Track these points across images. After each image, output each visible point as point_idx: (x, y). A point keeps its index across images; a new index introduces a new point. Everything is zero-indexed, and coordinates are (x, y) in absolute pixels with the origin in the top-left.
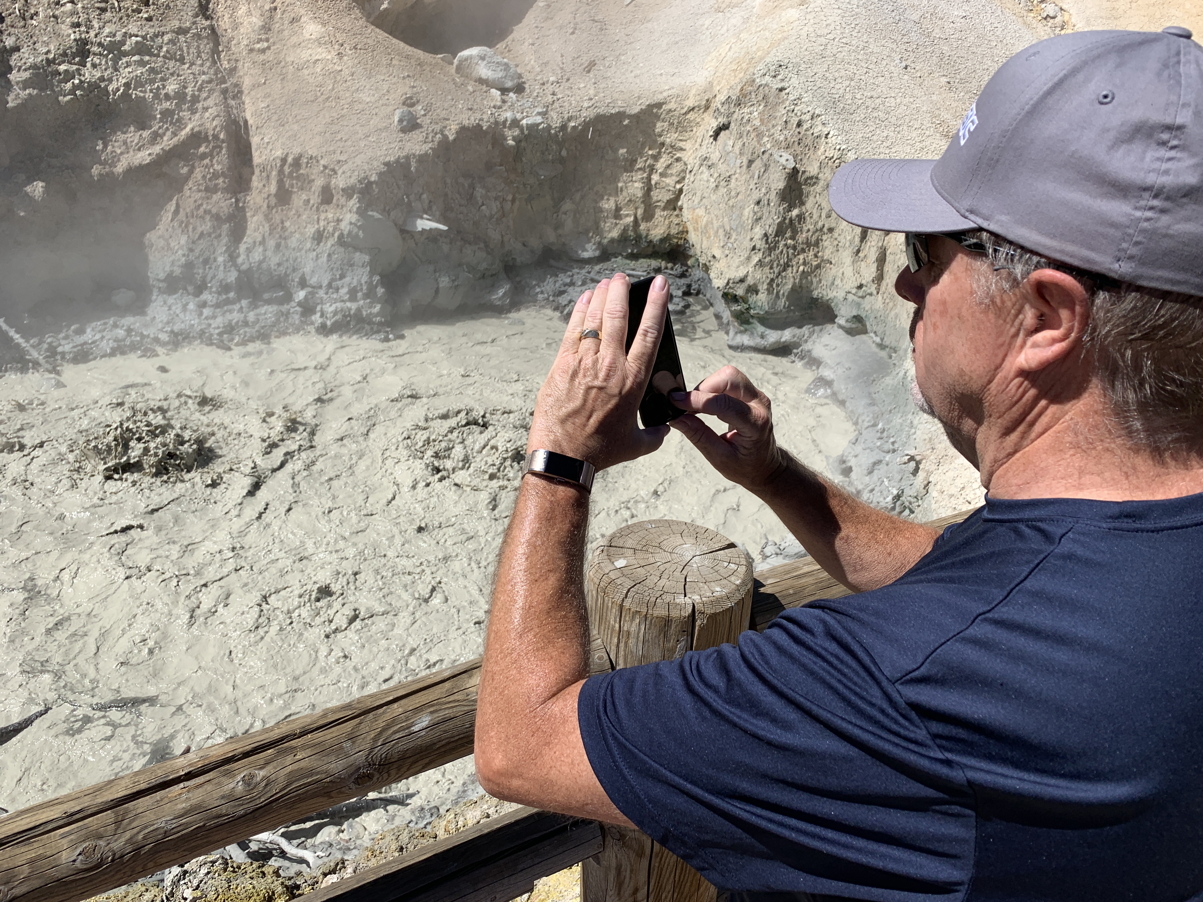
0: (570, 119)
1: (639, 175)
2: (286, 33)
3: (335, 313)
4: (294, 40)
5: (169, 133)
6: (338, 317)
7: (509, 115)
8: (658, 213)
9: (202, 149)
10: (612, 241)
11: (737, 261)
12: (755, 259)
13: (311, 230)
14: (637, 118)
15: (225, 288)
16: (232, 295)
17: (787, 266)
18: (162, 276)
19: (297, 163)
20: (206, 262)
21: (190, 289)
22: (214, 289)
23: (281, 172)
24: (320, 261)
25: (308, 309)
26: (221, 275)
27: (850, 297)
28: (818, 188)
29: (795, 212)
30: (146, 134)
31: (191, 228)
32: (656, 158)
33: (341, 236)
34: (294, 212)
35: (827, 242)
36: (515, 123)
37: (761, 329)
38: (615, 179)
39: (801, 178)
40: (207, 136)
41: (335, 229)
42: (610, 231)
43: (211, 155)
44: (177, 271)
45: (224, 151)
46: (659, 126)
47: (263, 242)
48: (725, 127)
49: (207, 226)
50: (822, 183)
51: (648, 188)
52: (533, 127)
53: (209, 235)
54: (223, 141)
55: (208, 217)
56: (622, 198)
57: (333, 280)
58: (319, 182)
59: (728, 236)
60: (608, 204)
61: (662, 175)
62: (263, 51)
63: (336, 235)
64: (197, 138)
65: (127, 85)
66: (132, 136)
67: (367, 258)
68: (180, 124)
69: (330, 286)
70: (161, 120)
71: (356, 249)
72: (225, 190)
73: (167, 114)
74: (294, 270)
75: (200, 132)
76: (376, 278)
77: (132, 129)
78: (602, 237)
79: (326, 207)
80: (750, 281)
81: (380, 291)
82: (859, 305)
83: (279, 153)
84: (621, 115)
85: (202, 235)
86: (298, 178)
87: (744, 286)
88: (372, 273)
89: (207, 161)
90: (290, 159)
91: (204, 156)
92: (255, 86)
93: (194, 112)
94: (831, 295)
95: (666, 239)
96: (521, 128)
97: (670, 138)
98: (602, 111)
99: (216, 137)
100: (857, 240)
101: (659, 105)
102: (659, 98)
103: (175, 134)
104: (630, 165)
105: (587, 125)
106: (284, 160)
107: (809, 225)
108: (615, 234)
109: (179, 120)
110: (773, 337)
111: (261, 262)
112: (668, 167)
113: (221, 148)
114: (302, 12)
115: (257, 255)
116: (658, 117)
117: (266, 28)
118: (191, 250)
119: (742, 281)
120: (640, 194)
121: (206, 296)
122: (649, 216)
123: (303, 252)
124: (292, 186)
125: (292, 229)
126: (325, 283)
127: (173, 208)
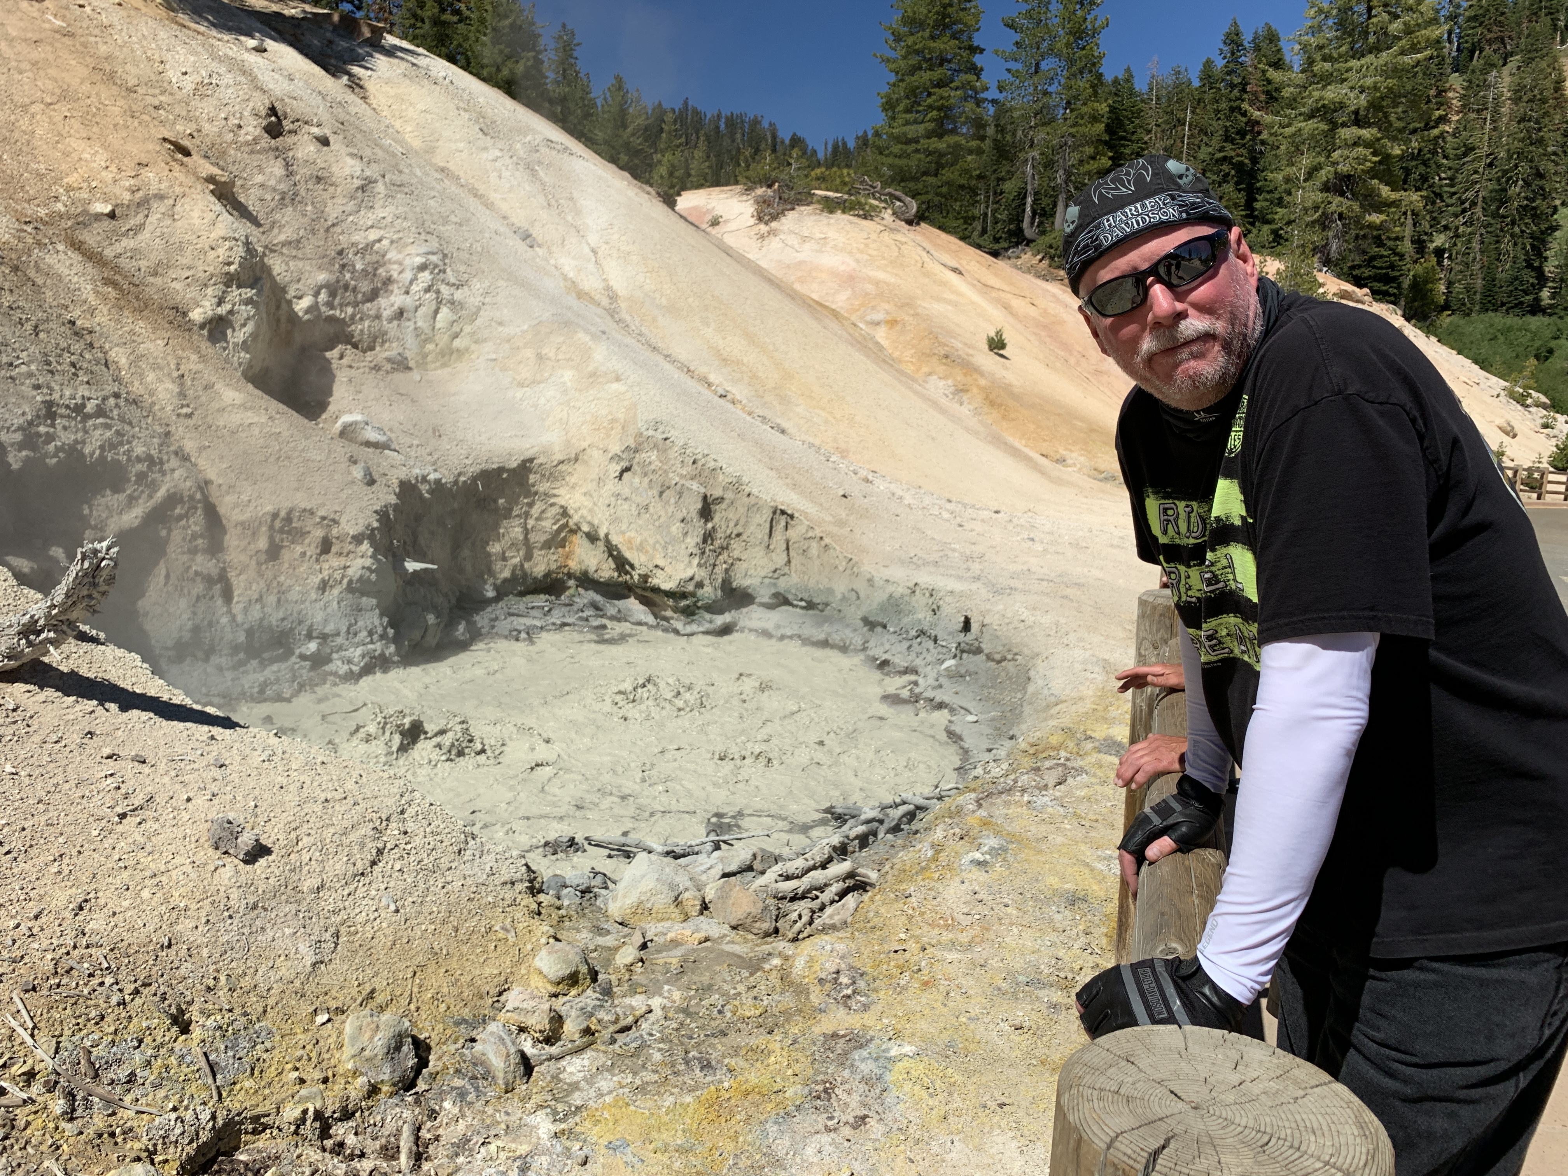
0: (460, 474)
1: (517, 522)
2: (203, 399)
3: (363, 656)
4: (215, 405)
5: (145, 496)
6: (367, 659)
7: (417, 471)
8: (536, 553)
9: (178, 511)
10: (505, 580)
11: (682, 566)
12: (696, 561)
13: (316, 580)
14: (513, 472)
15: (235, 649)
16: (242, 655)
17: (714, 565)
18: (170, 643)
19: (288, 519)
20: (210, 624)
21: (200, 654)
22: (225, 652)
23: (271, 528)
24: (329, 610)
25: (318, 661)
26: (229, 636)
27: (767, 581)
28: (723, 506)
29: (710, 525)
30: (122, 497)
31: (186, 591)
32: (531, 505)
33: (350, 582)
34: (286, 565)
35: (735, 544)
36: (424, 479)
37: (708, 616)
38: (497, 526)
39: (710, 500)
40: (182, 497)
41: (343, 577)
42: (501, 571)
43: (186, 516)
44: (187, 636)
45: (199, 512)
46: (532, 478)
47: (260, 600)
48: (627, 469)
49: (199, 588)
50: (726, 502)
51: (526, 532)
52: (438, 482)
53: (204, 596)
54: (199, 501)
55: (199, 579)
56: (505, 542)
57: (350, 625)
58: (319, 533)
59: (665, 548)
60: (495, 548)
61: (538, 519)
62: (189, 416)
63: (345, 581)
64: (173, 499)
65: (102, 447)
66: (111, 499)
67: (374, 601)
68: (153, 487)
69: (348, 632)
70: (136, 482)
71: (363, 594)
72: (205, 551)
73: (141, 477)
74: (300, 623)
75: (175, 494)
76: (385, 620)
77: (108, 492)
78: (496, 578)
79: (326, 557)
80: (697, 578)
81: (391, 632)
82: (775, 585)
83: (269, 508)
84: (501, 470)
85: (198, 598)
86: (289, 533)
87: (693, 582)
88: (382, 615)
89: (183, 522)
90: (283, 514)
91: (180, 518)
92: (202, 449)
93: (164, 473)
94: (746, 583)
95: (548, 575)
96: (429, 482)
97: (543, 487)
98: (484, 466)
99: (191, 498)
100: (766, 537)
101: (531, 460)
102: (528, 455)
103: (150, 497)
104: (507, 514)
105: (474, 479)
106: (275, 516)
107: (720, 534)
108: (506, 574)
109: (153, 481)
110: (720, 620)
111: (262, 619)
112: (543, 512)
113: (196, 508)
114: (213, 379)
115: (256, 613)
116: (530, 470)
117: (182, 394)
118: (194, 613)
119: (691, 579)
120: (521, 537)
121: (215, 660)
122: (529, 557)
123: (307, 604)
124: (282, 540)
125: (289, 582)
126: (344, 629)
127: (163, 572)
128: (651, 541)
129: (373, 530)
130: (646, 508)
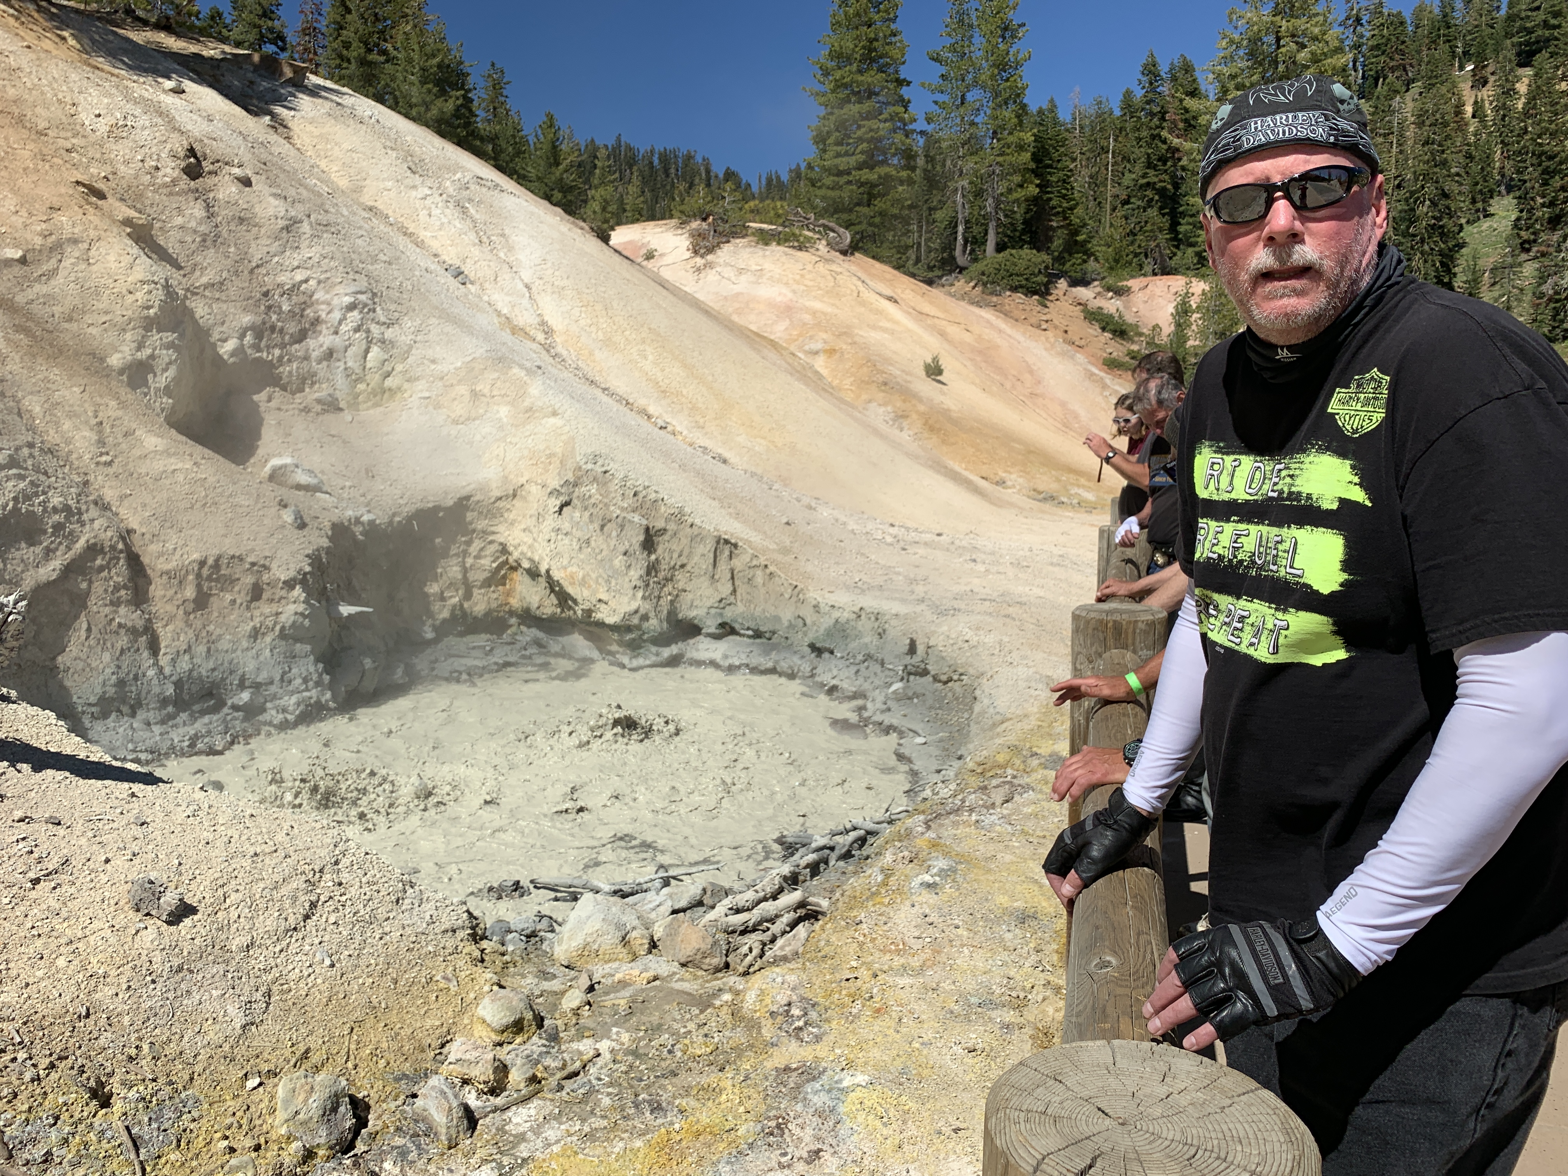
0: (394, 515)
1: (455, 561)
2: (124, 446)
3: (298, 704)
4: (137, 452)
5: (62, 548)
6: (302, 707)
7: (350, 513)
8: (476, 591)
9: (99, 562)
10: (444, 621)
11: (626, 599)
12: (640, 594)
13: (248, 627)
14: (447, 510)
15: (164, 702)
16: (170, 709)
17: (659, 597)
18: (93, 699)
19: (217, 565)
20: (136, 678)
21: (125, 709)
22: (152, 706)
23: (199, 576)
24: (262, 658)
25: (251, 711)
26: (156, 690)
27: (713, 611)
28: (666, 537)
29: (653, 557)
30: (38, 549)
31: (109, 645)
32: (469, 543)
33: (283, 628)
34: (216, 614)
35: (679, 576)
36: (358, 521)
37: (654, 649)
38: (435, 566)
39: (652, 532)
40: (102, 548)
41: (275, 623)
42: (440, 612)
43: (107, 567)
44: (111, 691)
45: (122, 562)
46: (469, 516)
47: (188, 650)
48: (567, 504)
49: (123, 641)
50: (669, 533)
51: (465, 571)
52: (372, 523)
53: (129, 649)
54: (121, 551)
55: (122, 631)
56: (444, 581)
57: (284, 673)
58: (249, 580)
59: (608, 581)
60: (433, 589)
61: (477, 557)
62: (109, 464)
63: (278, 628)
64: (93, 550)
65: (15, 499)
66: (28, 552)
67: (308, 648)
68: (72, 538)
69: (282, 680)
70: (53, 534)
71: (297, 640)
72: (129, 603)
73: (58, 527)
74: (231, 672)
75: (95, 544)
76: (321, 666)
77: (23, 545)
78: (434, 619)
79: (257, 604)
80: (642, 611)
81: (326, 678)
82: (721, 615)
83: (196, 556)
84: (437, 509)
85: (122, 651)
86: (217, 580)
87: (638, 615)
88: (317, 661)
89: (105, 573)
90: (210, 561)
91: (101, 569)
92: (122, 498)
93: (83, 525)
94: (692, 614)
95: (488, 614)
96: (363, 524)
97: (481, 525)
98: (419, 505)
99: (113, 548)
100: (711, 568)
101: (468, 498)
102: (464, 493)
103: (69, 548)
104: (445, 554)
105: (410, 519)
106: (202, 563)
107: (664, 566)
108: (445, 614)
109: (71, 533)
110: (667, 652)
111: (191, 671)
112: (482, 549)
113: (118, 559)
114: (134, 426)
115: (184, 664)
116: (467, 508)
117: (101, 442)
118: (119, 667)
119: (636, 612)
120: (460, 576)
121: (141, 715)
122: (468, 596)
123: (239, 652)
124: (211, 589)
125: (218, 631)
126: (277, 677)
127: (85, 626)
128: (594, 576)
129: (305, 574)
130: (588, 542)
